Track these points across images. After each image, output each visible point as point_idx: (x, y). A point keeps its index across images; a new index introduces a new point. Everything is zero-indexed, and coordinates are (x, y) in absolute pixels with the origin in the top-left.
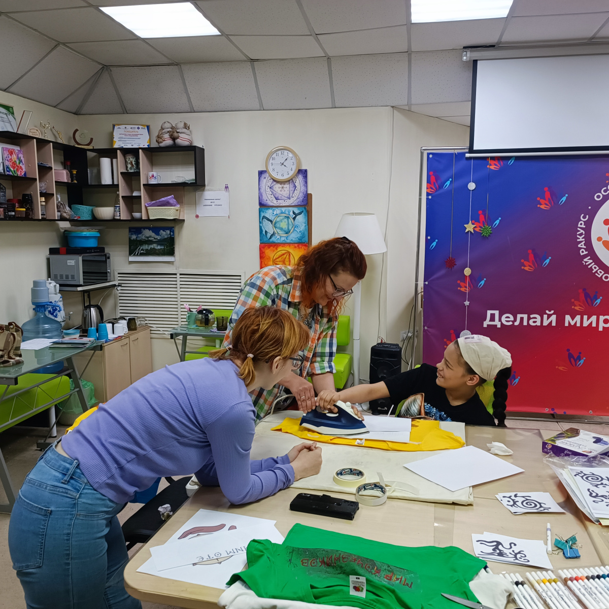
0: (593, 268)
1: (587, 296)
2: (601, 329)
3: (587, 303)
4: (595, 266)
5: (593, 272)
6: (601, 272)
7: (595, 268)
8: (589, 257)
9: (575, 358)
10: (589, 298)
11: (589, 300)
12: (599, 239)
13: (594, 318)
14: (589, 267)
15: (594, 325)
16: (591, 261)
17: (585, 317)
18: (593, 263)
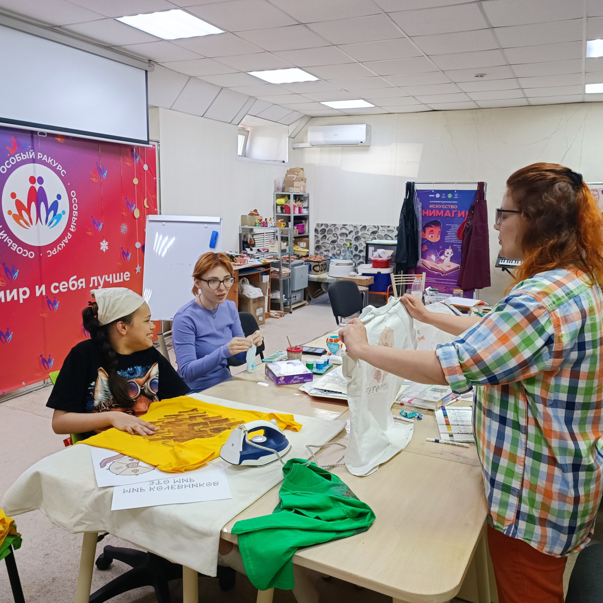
0: (8, 242)
1: (7, 270)
2: (21, 301)
3: (8, 277)
4: (10, 240)
5: (9, 245)
6: (15, 246)
7: (10, 242)
8: (4, 231)
9: (5, 334)
10: (8, 272)
11: (9, 274)
12: (10, 212)
13: (15, 291)
14: (5, 241)
15: (16, 298)
16: (5, 235)
17: (8, 292)
18: (8, 237)
